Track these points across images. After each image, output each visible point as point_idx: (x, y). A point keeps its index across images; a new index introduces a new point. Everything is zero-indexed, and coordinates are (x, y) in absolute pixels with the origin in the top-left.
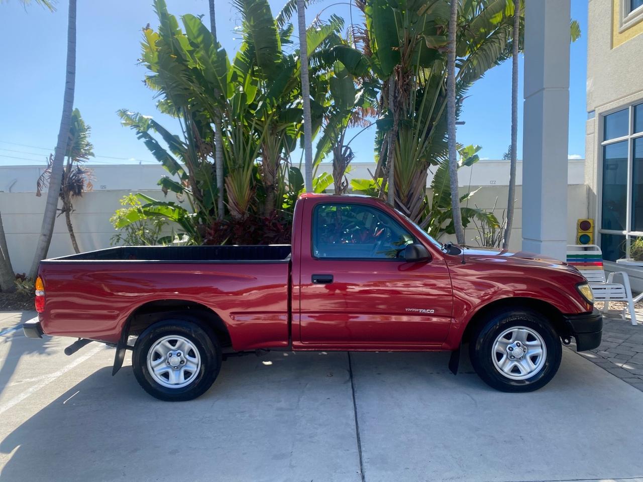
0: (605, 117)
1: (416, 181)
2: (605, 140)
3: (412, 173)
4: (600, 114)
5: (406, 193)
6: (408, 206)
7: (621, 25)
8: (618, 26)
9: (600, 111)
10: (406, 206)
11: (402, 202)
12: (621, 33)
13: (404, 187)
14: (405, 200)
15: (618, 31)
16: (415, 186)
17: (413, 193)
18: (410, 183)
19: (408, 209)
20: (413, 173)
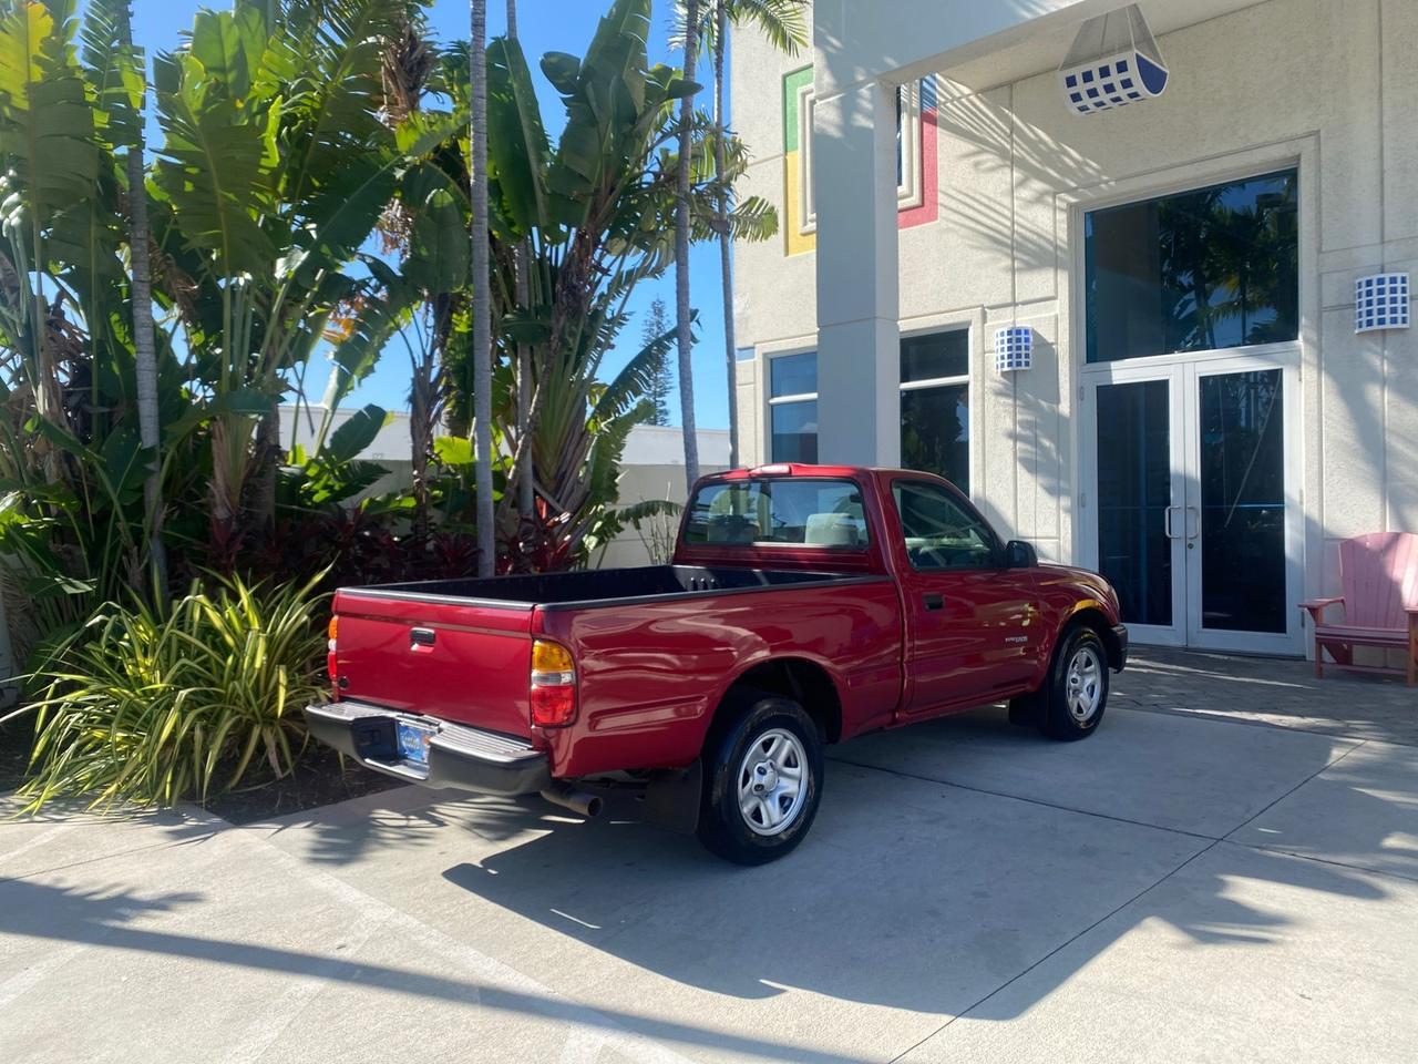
0: (772, 360)
1: (571, 448)
2: (772, 397)
3: (563, 433)
4: (765, 355)
5: (552, 473)
6: (558, 497)
7: (805, 224)
8: (800, 223)
9: (766, 351)
10: (554, 497)
11: (546, 491)
12: (804, 235)
13: (548, 460)
14: (552, 486)
15: (799, 232)
16: (569, 457)
17: (565, 472)
18: (561, 453)
19: (558, 501)
20: (565, 435)
